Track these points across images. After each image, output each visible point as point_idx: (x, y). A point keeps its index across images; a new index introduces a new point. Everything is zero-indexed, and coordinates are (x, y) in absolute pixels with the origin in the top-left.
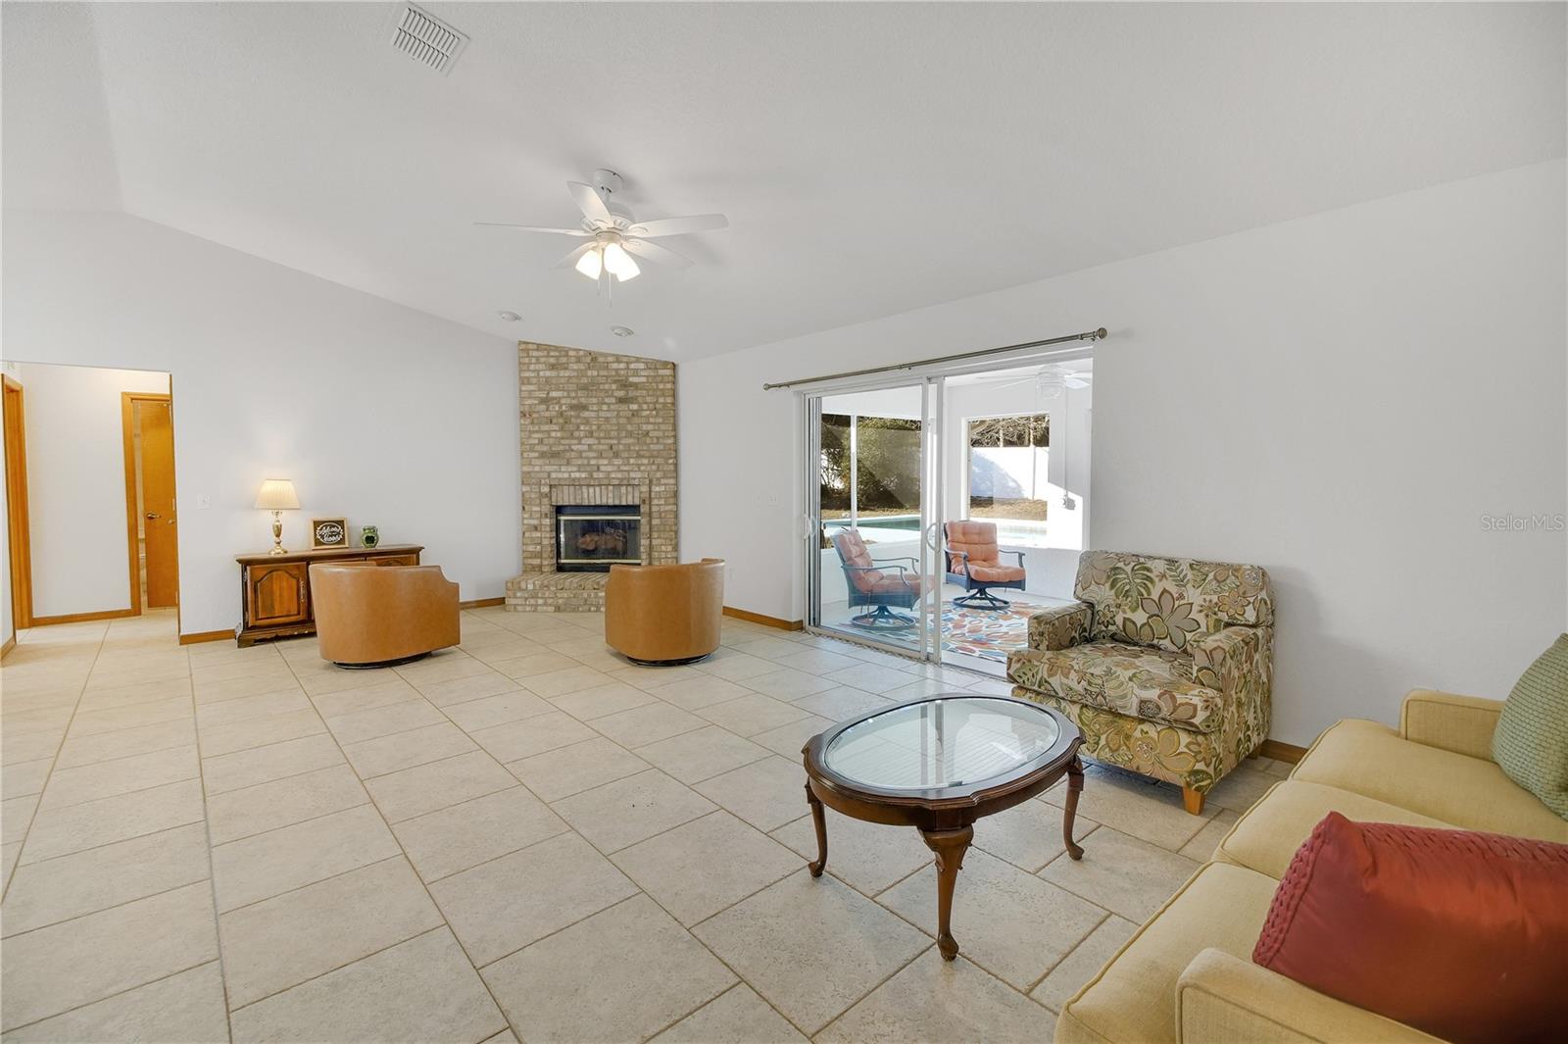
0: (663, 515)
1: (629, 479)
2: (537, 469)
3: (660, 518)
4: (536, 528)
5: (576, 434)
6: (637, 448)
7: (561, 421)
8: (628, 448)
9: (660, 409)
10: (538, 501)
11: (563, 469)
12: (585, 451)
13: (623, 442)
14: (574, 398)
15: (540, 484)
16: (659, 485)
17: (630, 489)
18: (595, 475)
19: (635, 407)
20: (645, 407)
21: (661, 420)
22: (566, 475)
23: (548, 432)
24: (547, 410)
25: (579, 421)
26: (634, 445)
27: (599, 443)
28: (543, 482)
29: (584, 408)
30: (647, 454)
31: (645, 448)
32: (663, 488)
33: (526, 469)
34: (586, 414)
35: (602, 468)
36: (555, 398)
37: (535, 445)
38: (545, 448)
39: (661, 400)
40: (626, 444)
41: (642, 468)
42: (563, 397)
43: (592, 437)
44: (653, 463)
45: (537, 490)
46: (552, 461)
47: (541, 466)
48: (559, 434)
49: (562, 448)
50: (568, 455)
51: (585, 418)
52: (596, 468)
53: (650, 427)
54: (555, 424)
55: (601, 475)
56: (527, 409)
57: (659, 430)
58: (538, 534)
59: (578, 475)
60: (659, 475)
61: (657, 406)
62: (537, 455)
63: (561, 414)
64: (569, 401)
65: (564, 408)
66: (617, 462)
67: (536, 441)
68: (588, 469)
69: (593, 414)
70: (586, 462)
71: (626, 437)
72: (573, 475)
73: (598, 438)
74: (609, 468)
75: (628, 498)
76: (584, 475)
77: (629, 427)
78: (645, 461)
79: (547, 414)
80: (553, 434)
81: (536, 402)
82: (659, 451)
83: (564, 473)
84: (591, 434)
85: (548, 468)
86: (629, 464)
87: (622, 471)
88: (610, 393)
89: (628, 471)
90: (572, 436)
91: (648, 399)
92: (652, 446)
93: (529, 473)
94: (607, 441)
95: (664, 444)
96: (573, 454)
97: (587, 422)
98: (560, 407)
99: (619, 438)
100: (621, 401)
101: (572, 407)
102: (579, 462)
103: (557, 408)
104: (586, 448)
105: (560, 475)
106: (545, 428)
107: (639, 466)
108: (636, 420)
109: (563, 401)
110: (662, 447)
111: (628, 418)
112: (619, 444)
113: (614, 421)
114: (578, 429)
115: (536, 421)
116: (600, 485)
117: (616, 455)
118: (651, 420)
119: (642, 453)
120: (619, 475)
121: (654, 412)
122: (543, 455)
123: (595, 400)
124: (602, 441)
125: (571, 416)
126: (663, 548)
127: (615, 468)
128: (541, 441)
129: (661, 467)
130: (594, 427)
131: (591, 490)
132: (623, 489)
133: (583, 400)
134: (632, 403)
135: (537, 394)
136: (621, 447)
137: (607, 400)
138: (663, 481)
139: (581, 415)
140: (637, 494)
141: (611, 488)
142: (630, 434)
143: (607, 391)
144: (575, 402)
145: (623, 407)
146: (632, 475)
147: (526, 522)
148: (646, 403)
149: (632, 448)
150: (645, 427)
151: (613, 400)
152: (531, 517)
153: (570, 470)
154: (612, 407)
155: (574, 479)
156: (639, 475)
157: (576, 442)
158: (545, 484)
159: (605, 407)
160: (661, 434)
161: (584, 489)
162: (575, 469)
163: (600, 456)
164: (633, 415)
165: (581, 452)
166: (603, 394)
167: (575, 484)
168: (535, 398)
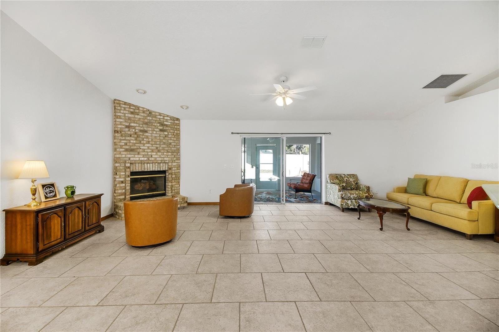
0: (176, 173)
1: (164, 160)
2: (123, 156)
3: (175, 175)
4: (122, 182)
5: (142, 142)
6: (167, 149)
7: (136, 136)
8: (163, 149)
9: (175, 135)
10: (124, 170)
11: (136, 156)
12: (146, 149)
13: (161, 146)
14: (141, 127)
15: (125, 162)
16: (175, 163)
17: (164, 164)
18: (150, 159)
19: (166, 133)
20: (170, 134)
21: (175, 139)
22: (137, 159)
23: (130, 140)
24: (129, 131)
25: (143, 137)
26: (166, 147)
27: (152, 146)
28: (127, 162)
29: (146, 132)
30: (171, 151)
31: (170, 149)
32: (176, 164)
33: (118, 156)
34: (147, 134)
35: (153, 156)
36: (133, 126)
37: (123, 145)
38: (127, 147)
39: (176, 132)
40: (162, 147)
41: (169, 156)
42: (137, 126)
43: (149, 144)
44: (173, 155)
45: (124, 165)
46: (131, 153)
47: (125, 155)
48: (134, 142)
49: (136, 147)
50: (138, 150)
51: (146, 136)
52: (150, 156)
53: (172, 141)
54: (132, 137)
55: (153, 159)
56: (119, 129)
57: (175, 143)
58: (124, 185)
59: (143, 159)
60: (175, 159)
61: (174, 134)
62: (124, 150)
63: (136, 133)
64: (139, 128)
65: (137, 131)
66: (159, 154)
67: (124, 144)
68: (147, 156)
69: (150, 135)
70: (146, 153)
71: (163, 144)
72: (141, 159)
73: (152, 144)
74: (156, 156)
75: (163, 167)
76: (145, 159)
77: (164, 141)
78: (170, 154)
79: (129, 133)
80: (132, 141)
81: (124, 127)
82: (175, 150)
83: (137, 158)
84: (148, 142)
85: (129, 156)
86: (164, 155)
87: (161, 157)
88: (157, 127)
89: (164, 157)
90: (140, 143)
91: (171, 131)
92: (172, 148)
93: (119, 158)
94: (156, 146)
95: (177, 148)
96: (141, 150)
97: (147, 137)
98: (135, 130)
99: (160, 145)
100: (161, 130)
101: (141, 131)
102: (144, 153)
103: (134, 131)
104: (146, 148)
105: (135, 159)
106: (128, 138)
107: (168, 155)
108: (167, 138)
109: (137, 128)
110: (176, 149)
111: (164, 137)
112: (160, 147)
113: (158, 138)
114: (143, 140)
115: (123, 135)
116: (152, 163)
117: (159, 151)
118: (172, 139)
119: (169, 151)
120: (160, 159)
121: (173, 136)
122: (126, 150)
123: (150, 129)
124: (153, 146)
125: (140, 134)
126: (176, 186)
127: (158, 156)
128: (126, 144)
129: (175, 156)
130: (150, 140)
131: (149, 165)
132: (162, 164)
133: (145, 129)
134: (165, 132)
135: (124, 123)
136: (161, 148)
137: (155, 130)
138: (176, 161)
139: (145, 134)
140: (167, 166)
141: (157, 164)
142: (164, 143)
143: (155, 126)
144: (142, 129)
145: (162, 133)
146: (165, 159)
147: (117, 180)
148: (170, 132)
149: (165, 149)
150: (170, 141)
151: (158, 130)
152: (120, 178)
153: (139, 157)
154: (157, 132)
155: (142, 161)
156: (167, 159)
157: (142, 145)
158: (128, 163)
159: (155, 132)
160: (175, 144)
161: (146, 164)
162: (141, 156)
163: (153, 151)
164: (165, 136)
165: (144, 149)
166: (154, 127)
167: (142, 162)
168: (123, 125)
